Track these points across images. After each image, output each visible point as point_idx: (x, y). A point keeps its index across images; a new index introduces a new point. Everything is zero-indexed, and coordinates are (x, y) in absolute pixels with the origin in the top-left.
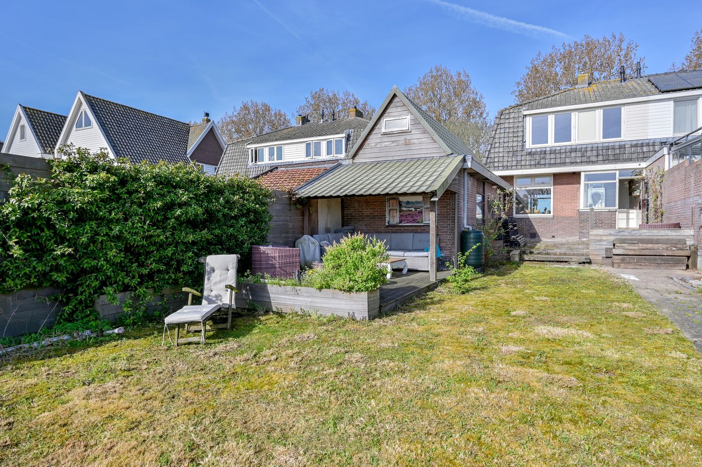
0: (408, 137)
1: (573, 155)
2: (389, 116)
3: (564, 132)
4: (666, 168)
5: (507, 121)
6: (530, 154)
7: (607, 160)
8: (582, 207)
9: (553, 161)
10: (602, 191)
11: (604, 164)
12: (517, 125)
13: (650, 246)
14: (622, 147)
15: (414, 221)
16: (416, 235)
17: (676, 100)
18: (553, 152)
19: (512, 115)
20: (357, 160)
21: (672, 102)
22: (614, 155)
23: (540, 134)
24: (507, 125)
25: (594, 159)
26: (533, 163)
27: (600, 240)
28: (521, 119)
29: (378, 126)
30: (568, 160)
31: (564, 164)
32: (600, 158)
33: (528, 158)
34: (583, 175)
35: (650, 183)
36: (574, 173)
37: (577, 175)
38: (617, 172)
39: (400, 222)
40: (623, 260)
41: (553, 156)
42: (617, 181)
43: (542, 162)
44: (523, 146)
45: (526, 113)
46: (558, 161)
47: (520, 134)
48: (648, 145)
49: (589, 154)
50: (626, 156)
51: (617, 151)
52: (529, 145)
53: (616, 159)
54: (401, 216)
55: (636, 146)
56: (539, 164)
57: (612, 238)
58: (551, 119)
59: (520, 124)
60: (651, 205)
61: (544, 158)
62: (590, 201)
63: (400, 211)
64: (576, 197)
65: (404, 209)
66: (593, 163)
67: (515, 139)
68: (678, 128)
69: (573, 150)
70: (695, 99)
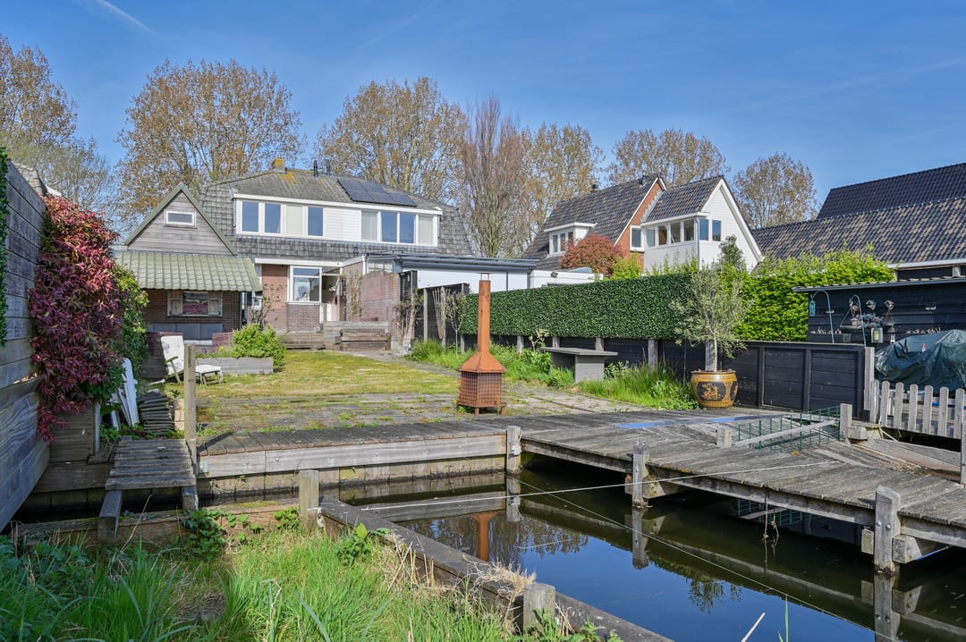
0: (194, 233)
1: (283, 247)
2: (172, 209)
3: (273, 220)
4: (364, 274)
5: (214, 200)
6: (240, 240)
7: (312, 257)
9: (264, 252)
10: (307, 284)
11: (310, 260)
12: (224, 206)
13: (364, 334)
14: (324, 245)
15: (199, 312)
16: (203, 325)
17: (364, 211)
18: (264, 241)
19: (219, 194)
20: (132, 247)
21: (360, 212)
22: (318, 252)
23: (250, 221)
24: (213, 205)
25: (300, 254)
26: (244, 250)
27: (331, 331)
28: (229, 201)
29: (161, 216)
30: (278, 252)
31: (274, 255)
32: (307, 254)
33: (239, 244)
34: (292, 268)
35: (348, 282)
36: (283, 266)
37: (286, 267)
38: (321, 269)
39: (184, 313)
40: (349, 345)
41: (263, 246)
42: (320, 277)
43: (254, 251)
44: (233, 230)
45: (236, 196)
46: (269, 252)
47: (229, 217)
48: (343, 246)
49: (297, 248)
50: (327, 254)
51: (320, 249)
52: (239, 231)
53: (320, 257)
54: (184, 307)
55: (334, 246)
56: (250, 252)
57: (340, 329)
58: (262, 207)
59: (229, 206)
60: (349, 301)
61: (255, 247)
62: (297, 295)
63: (184, 302)
64: (282, 288)
65: (188, 300)
66: (301, 258)
67: (223, 222)
68: (364, 235)
69: (283, 242)
70: (376, 212)
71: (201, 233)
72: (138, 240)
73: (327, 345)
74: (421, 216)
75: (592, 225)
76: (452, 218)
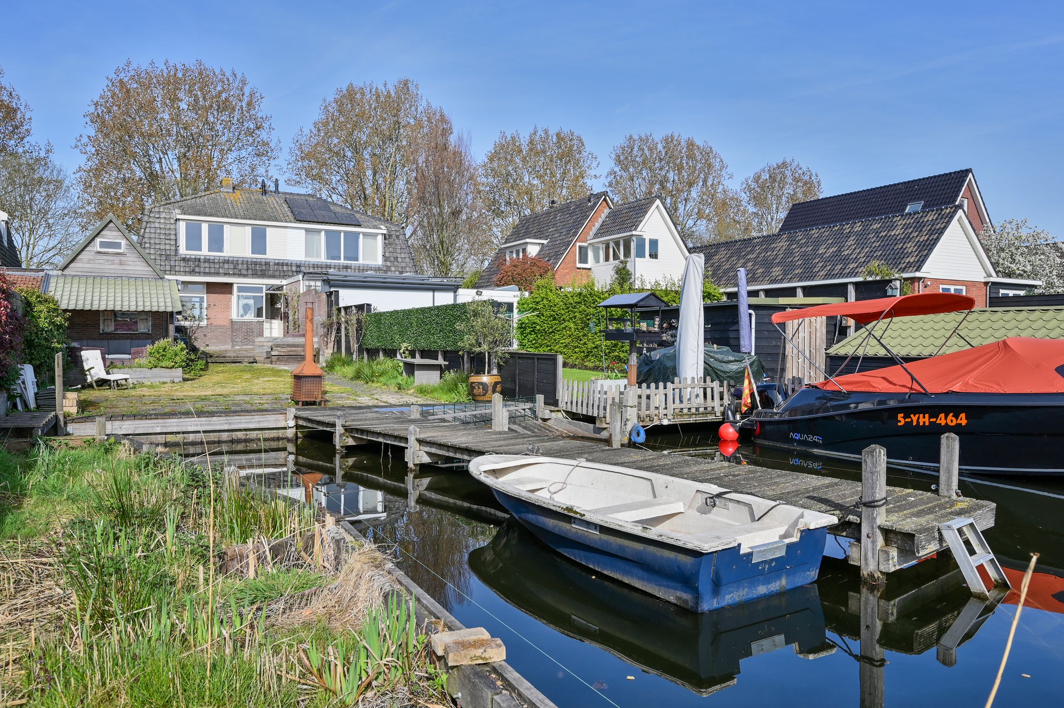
0: (123, 258)
1: (226, 266)
2: (103, 237)
3: (217, 241)
4: (301, 292)
5: (158, 220)
6: (184, 259)
7: (255, 275)
8: (234, 316)
9: (207, 270)
10: (251, 302)
11: (253, 278)
12: (168, 227)
13: (294, 349)
14: (267, 264)
15: (130, 329)
16: (133, 341)
17: (307, 230)
18: (207, 261)
19: (163, 215)
20: (66, 272)
21: (304, 231)
22: (261, 271)
23: (194, 240)
24: (157, 225)
25: (244, 272)
26: (187, 269)
27: (262, 346)
28: (172, 221)
29: (92, 244)
30: (221, 271)
31: (217, 274)
32: (250, 272)
33: (182, 264)
34: (235, 286)
35: (290, 299)
36: (227, 284)
37: (230, 285)
38: (264, 286)
39: (115, 330)
40: (278, 359)
41: (207, 265)
42: (264, 295)
43: (197, 269)
44: (176, 250)
45: (179, 217)
46: (213, 270)
47: (173, 237)
48: (287, 265)
49: (240, 266)
50: (270, 273)
51: (264, 268)
52: (183, 250)
53: (263, 275)
54: (116, 325)
55: (278, 264)
56: (193, 271)
57: (270, 344)
58: (205, 228)
59: (172, 227)
60: (291, 318)
61: (198, 266)
62: (241, 311)
63: (115, 321)
64: (228, 307)
65: (119, 319)
66: (245, 276)
67: (167, 242)
68: (308, 253)
69: (226, 261)
70: (319, 231)
71: (130, 259)
72: (72, 265)
73: (257, 358)
74: (365, 235)
75: (545, 242)
76: (398, 237)
